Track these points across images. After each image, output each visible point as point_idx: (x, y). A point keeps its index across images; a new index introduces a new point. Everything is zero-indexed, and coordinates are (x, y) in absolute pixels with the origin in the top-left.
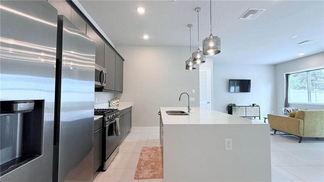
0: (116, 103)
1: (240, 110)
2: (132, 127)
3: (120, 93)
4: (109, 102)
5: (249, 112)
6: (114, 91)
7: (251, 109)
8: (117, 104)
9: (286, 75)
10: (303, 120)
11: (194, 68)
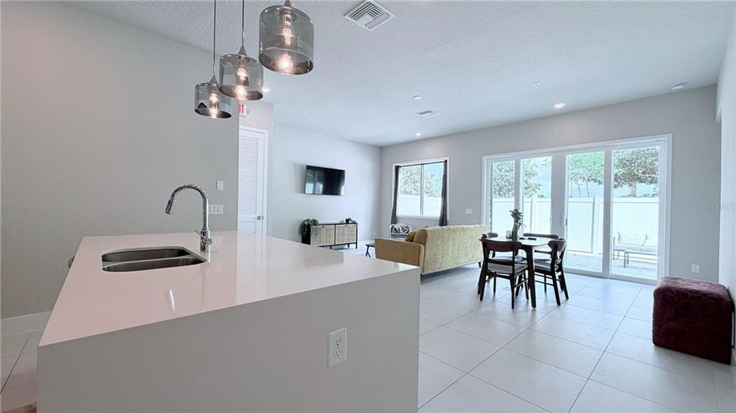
1: (324, 231)
5: (340, 235)
7: (344, 229)
9: (395, 167)
10: (425, 244)
11: (225, 115)
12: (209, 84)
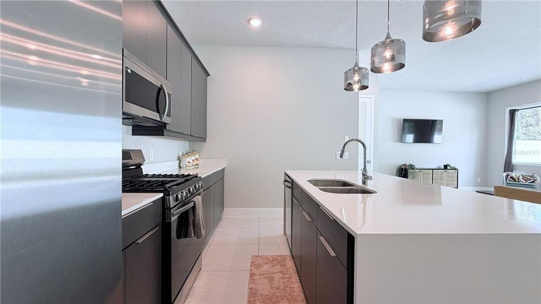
0: (193, 160)
1: (422, 175)
2: (225, 209)
3: (203, 141)
4: (179, 159)
5: (438, 179)
6: (189, 137)
7: (442, 174)
8: (195, 164)
9: (510, 111)
11: (364, 88)
12: (354, 69)
